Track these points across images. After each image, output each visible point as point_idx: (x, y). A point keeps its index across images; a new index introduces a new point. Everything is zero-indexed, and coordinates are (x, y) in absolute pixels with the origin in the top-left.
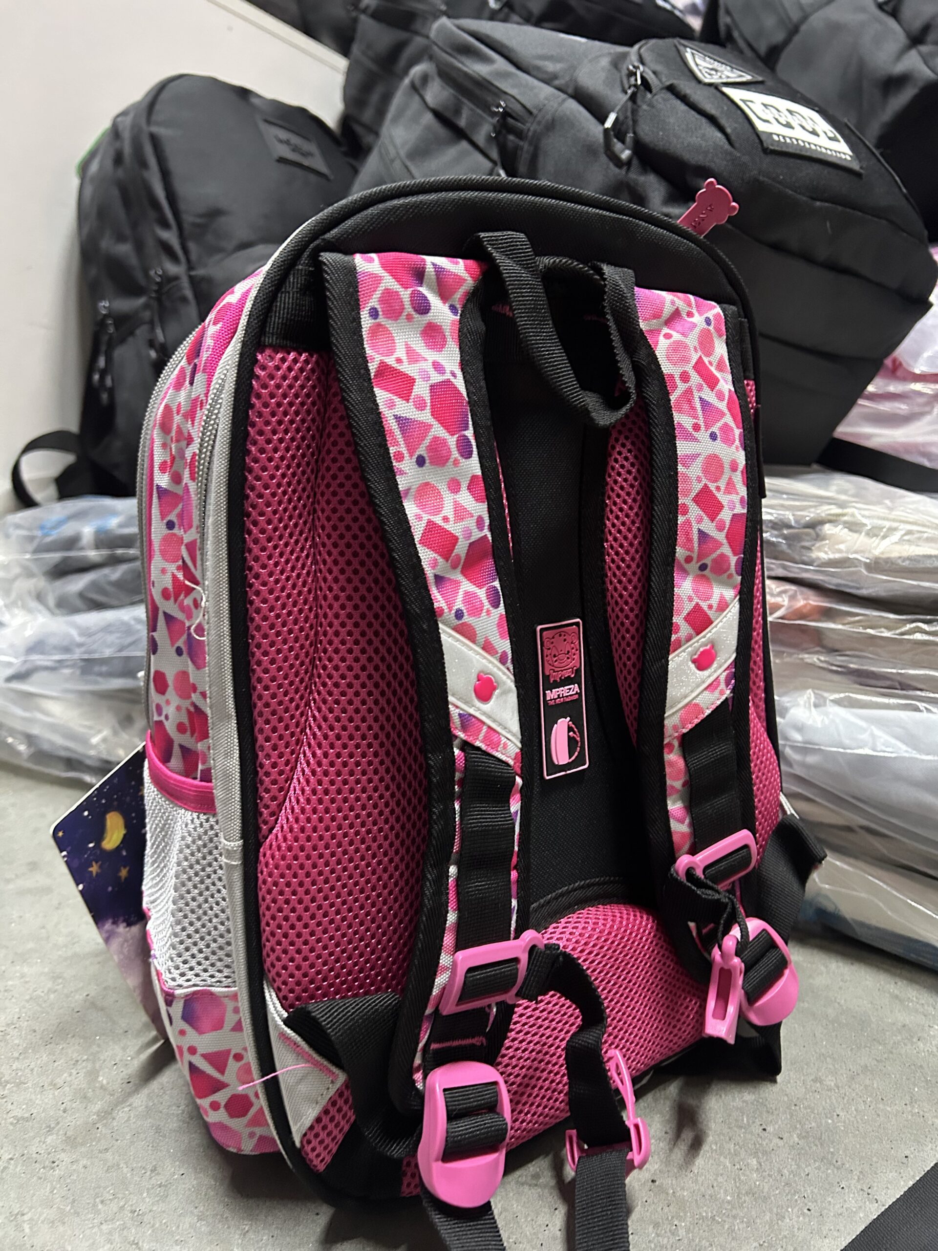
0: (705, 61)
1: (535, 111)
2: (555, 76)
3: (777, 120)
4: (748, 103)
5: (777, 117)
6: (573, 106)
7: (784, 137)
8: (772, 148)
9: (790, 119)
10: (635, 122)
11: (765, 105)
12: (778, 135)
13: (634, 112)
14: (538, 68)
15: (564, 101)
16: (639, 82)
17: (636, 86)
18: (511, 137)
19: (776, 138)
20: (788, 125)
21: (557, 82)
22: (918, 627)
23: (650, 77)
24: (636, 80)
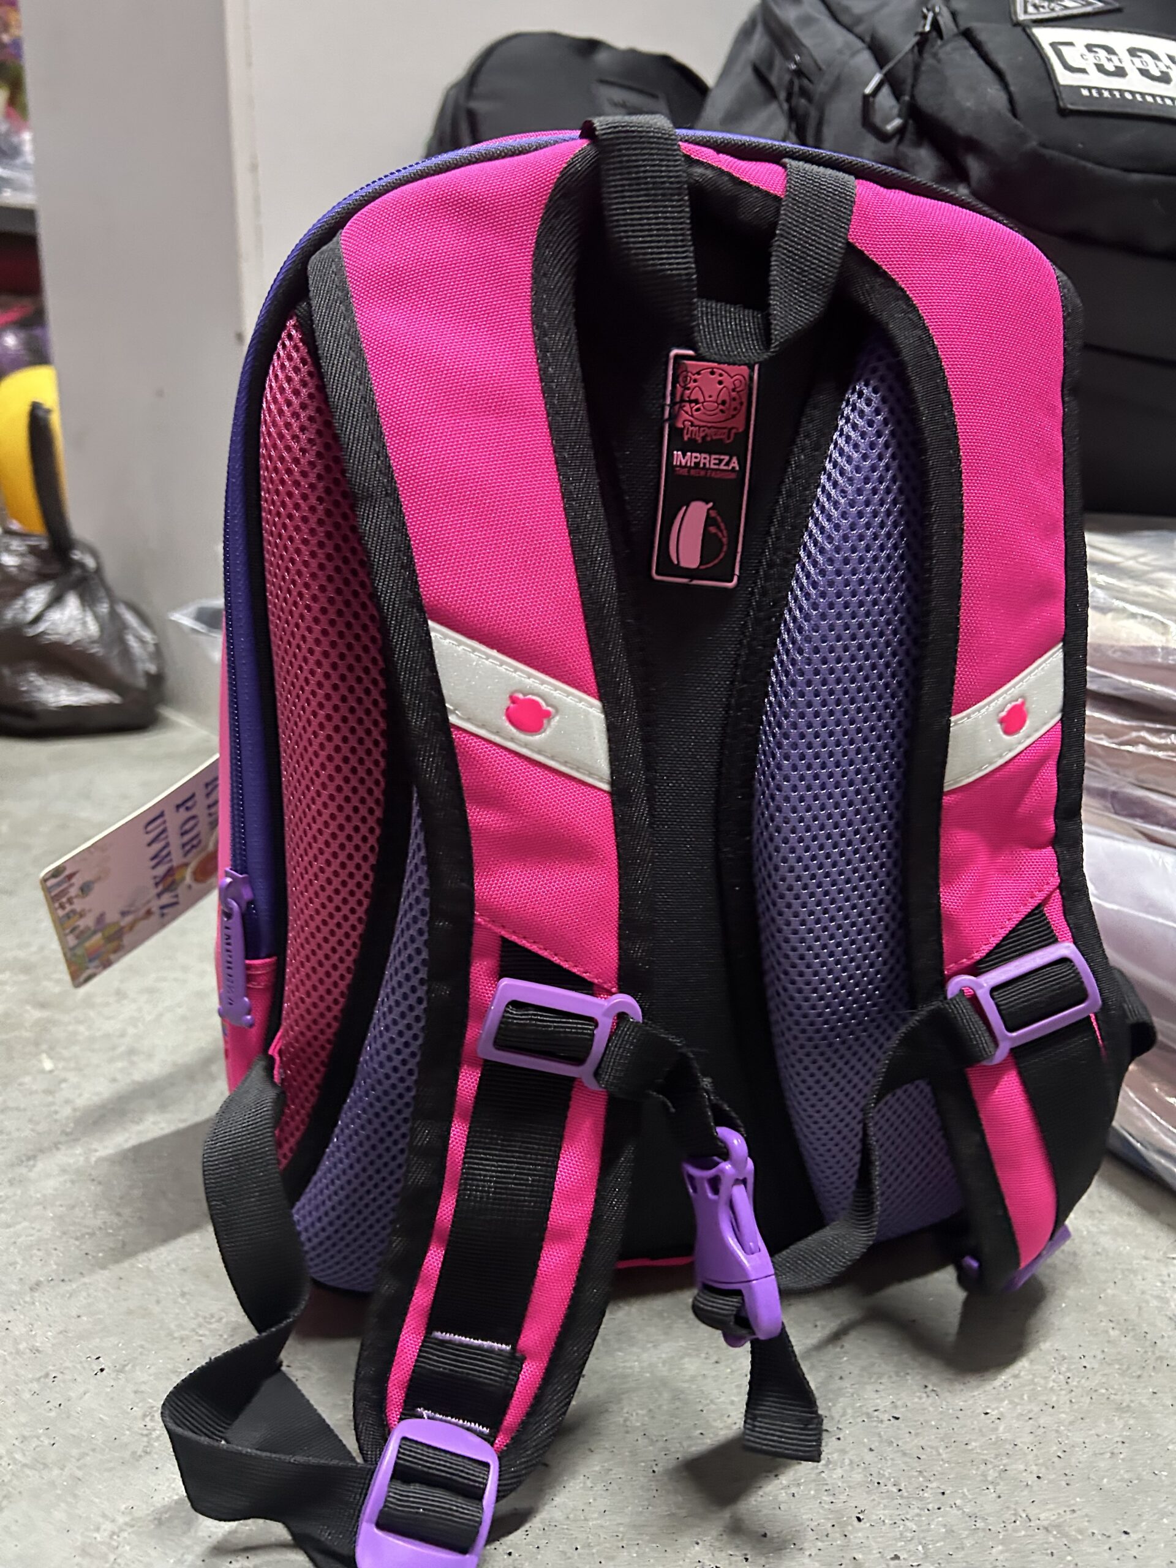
1: (824, 67)
2: (859, 20)
3: (1100, 68)
4: (1061, 47)
5: (1104, 62)
6: (865, 59)
7: (1099, 90)
8: (1070, 106)
9: (1127, 62)
10: (916, 79)
11: (1090, 47)
12: (1089, 89)
13: (917, 68)
14: (847, 9)
15: (857, 52)
16: (927, 28)
17: (923, 35)
18: (803, 101)
19: (1085, 92)
20: (1120, 72)
21: (859, 29)
22: (1144, 738)
23: (945, 20)
24: (924, 26)
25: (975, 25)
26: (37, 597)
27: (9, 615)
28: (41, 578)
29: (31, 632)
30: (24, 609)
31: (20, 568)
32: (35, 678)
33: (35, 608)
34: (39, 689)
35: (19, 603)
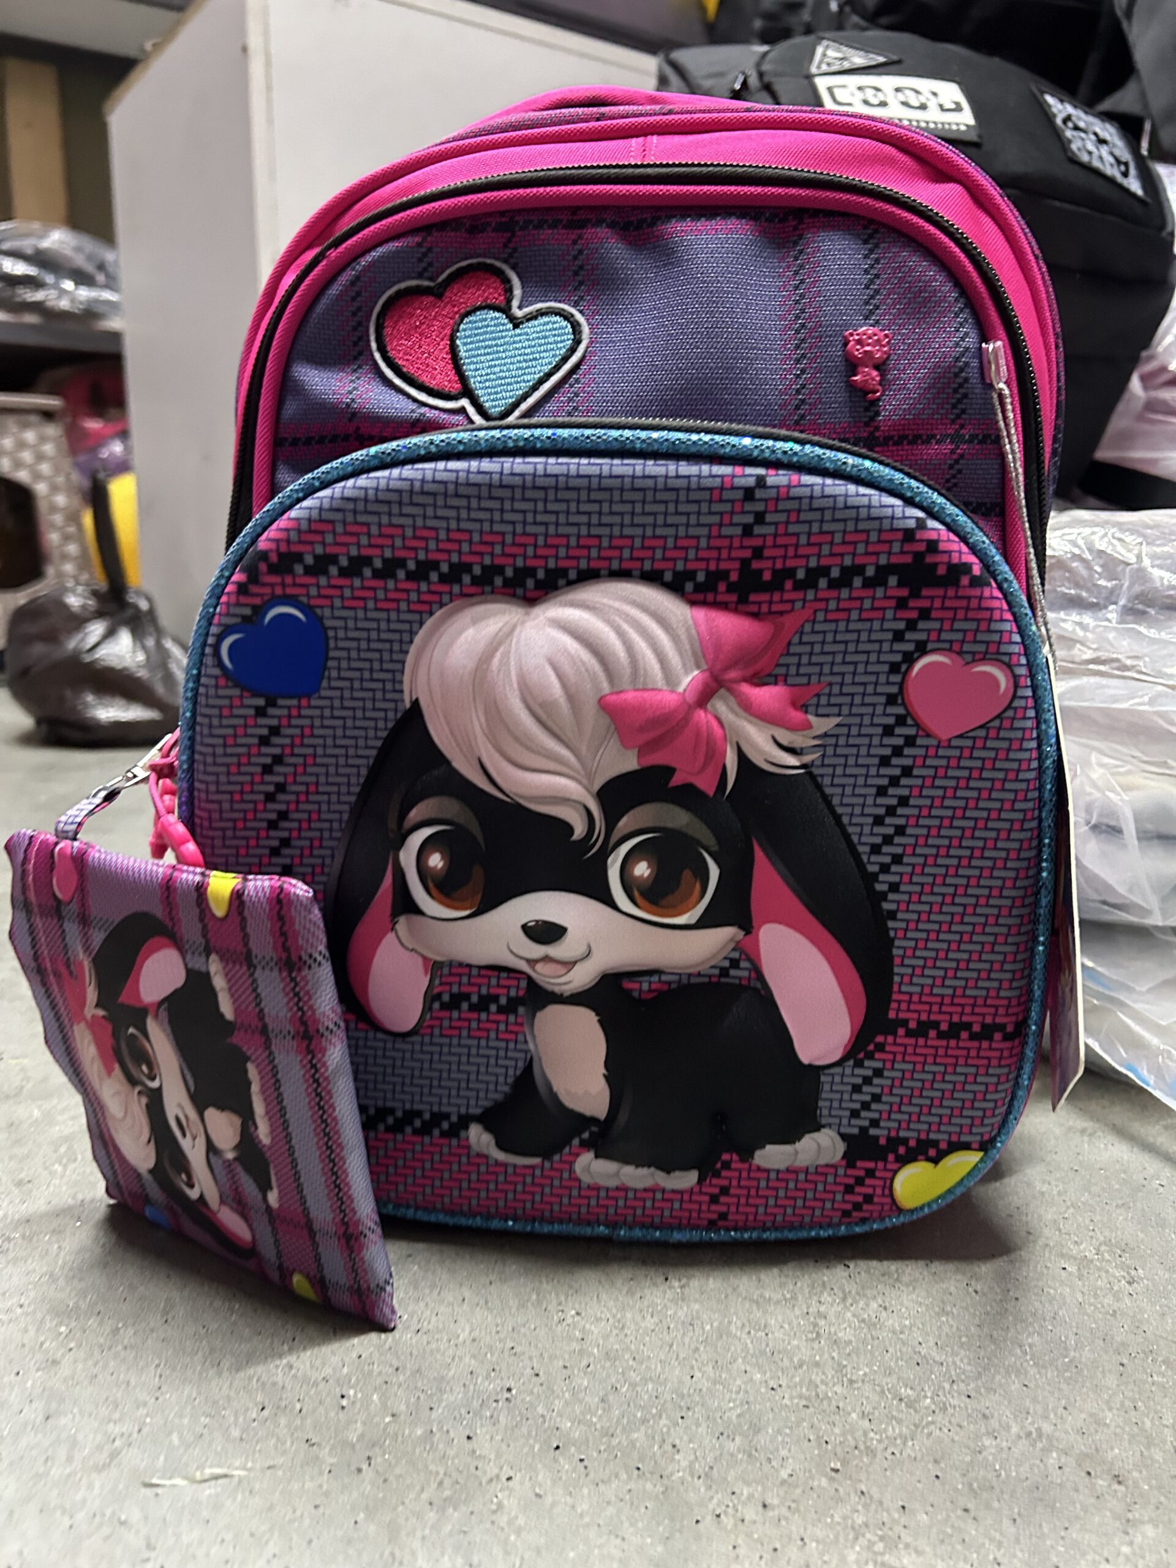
0: (839, 51)
4: (836, 91)
5: (870, 97)
9: (891, 97)
11: (860, 88)
16: (738, 87)
17: (735, 92)
20: (883, 104)
23: (753, 80)
24: (735, 85)
25: (773, 80)
26: (96, 630)
27: (72, 644)
28: (99, 614)
29: (87, 659)
30: (83, 640)
31: (84, 607)
32: (90, 698)
33: (92, 640)
34: (93, 706)
35: (80, 636)
